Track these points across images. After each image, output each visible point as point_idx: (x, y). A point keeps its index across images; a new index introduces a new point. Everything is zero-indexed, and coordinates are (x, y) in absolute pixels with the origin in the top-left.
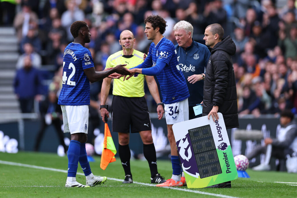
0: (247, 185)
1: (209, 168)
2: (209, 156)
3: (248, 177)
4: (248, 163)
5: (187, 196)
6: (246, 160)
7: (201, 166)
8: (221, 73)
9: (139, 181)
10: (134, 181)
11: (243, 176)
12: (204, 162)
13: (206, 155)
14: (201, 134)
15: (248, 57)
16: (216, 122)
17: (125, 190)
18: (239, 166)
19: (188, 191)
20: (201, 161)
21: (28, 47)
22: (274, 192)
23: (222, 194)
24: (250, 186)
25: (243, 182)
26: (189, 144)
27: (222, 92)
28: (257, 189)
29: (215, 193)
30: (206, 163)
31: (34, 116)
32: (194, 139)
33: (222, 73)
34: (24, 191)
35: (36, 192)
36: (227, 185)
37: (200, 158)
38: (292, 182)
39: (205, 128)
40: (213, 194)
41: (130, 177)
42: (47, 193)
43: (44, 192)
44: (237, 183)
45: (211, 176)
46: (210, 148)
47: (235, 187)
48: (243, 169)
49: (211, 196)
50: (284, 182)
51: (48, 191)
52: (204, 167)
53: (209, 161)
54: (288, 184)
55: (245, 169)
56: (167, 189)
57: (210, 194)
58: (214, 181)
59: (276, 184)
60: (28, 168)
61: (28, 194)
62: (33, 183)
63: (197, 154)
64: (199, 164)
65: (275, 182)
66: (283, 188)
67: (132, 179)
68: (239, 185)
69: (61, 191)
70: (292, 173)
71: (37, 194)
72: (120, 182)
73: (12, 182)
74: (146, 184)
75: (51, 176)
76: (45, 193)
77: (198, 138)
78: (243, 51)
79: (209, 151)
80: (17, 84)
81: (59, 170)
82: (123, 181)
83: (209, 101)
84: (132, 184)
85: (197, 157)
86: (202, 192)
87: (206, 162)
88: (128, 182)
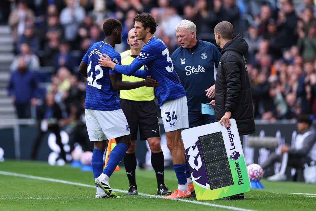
0: (261, 196)
1: (220, 178)
2: (220, 165)
3: (262, 187)
4: (263, 173)
5: (196, 209)
6: (260, 169)
7: (211, 176)
8: (232, 75)
9: (144, 193)
10: (139, 193)
11: (257, 187)
12: (215, 173)
13: (217, 164)
14: (212, 141)
15: (263, 58)
16: (228, 129)
17: (130, 202)
18: (253, 176)
19: (198, 203)
20: (211, 171)
21: (24, 48)
22: (290, 204)
23: (234, 206)
24: (265, 197)
25: (256, 193)
26: (199, 152)
27: (235, 97)
28: (272, 201)
29: (227, 206)
30: (217, 174)
31: (30, 122)
32: (205, 146)
33: (234, 75)
34: (19, 204)
35: (32, 204)
36: (239, 197)
37: (211, 167)
38: (310, 193)
39: (217, 135)
40: (224, 207)
41: (134, 187)
42: (45, 205)
43: (42, 204)
44: (250, 194)
45: (222, 187)
46: (222, 157)
47: (248, 198)
48: (257, 179)
49: (222, 209)
50: (301, 194)
51: (46, 204)
52: (214, 178)
53: (221, 171)
54: (306, 195)
55: (259, 179)
56: (175, 200)
57: (221, 206)
58: (225, 193)
59: (293, 195)
60: (24, 178)
61: (24, 206)
62: (29, 195)
63: (207, 163)
64: (209, 174)
65: (292, 193)
66: (300, 200)
67: (136, 190)
68: (253, 196)
69: (59, 203)
70: (310, 183)
71: (33, 207)
72: (123, 193)
73: (6, 194)
74: (152, 196)
75: (49, 187)
76: (43, 206)
77: (209, 146)
78: (256, 51)
79: (220, 160)
80: (11, 87)
81: (57, 181)
82: (127, 192)
83: (222, 106)
84: (136, 195)
85: (208, 167)
86: (213, 203)
87: (217, 172)
88: (133, 193)
